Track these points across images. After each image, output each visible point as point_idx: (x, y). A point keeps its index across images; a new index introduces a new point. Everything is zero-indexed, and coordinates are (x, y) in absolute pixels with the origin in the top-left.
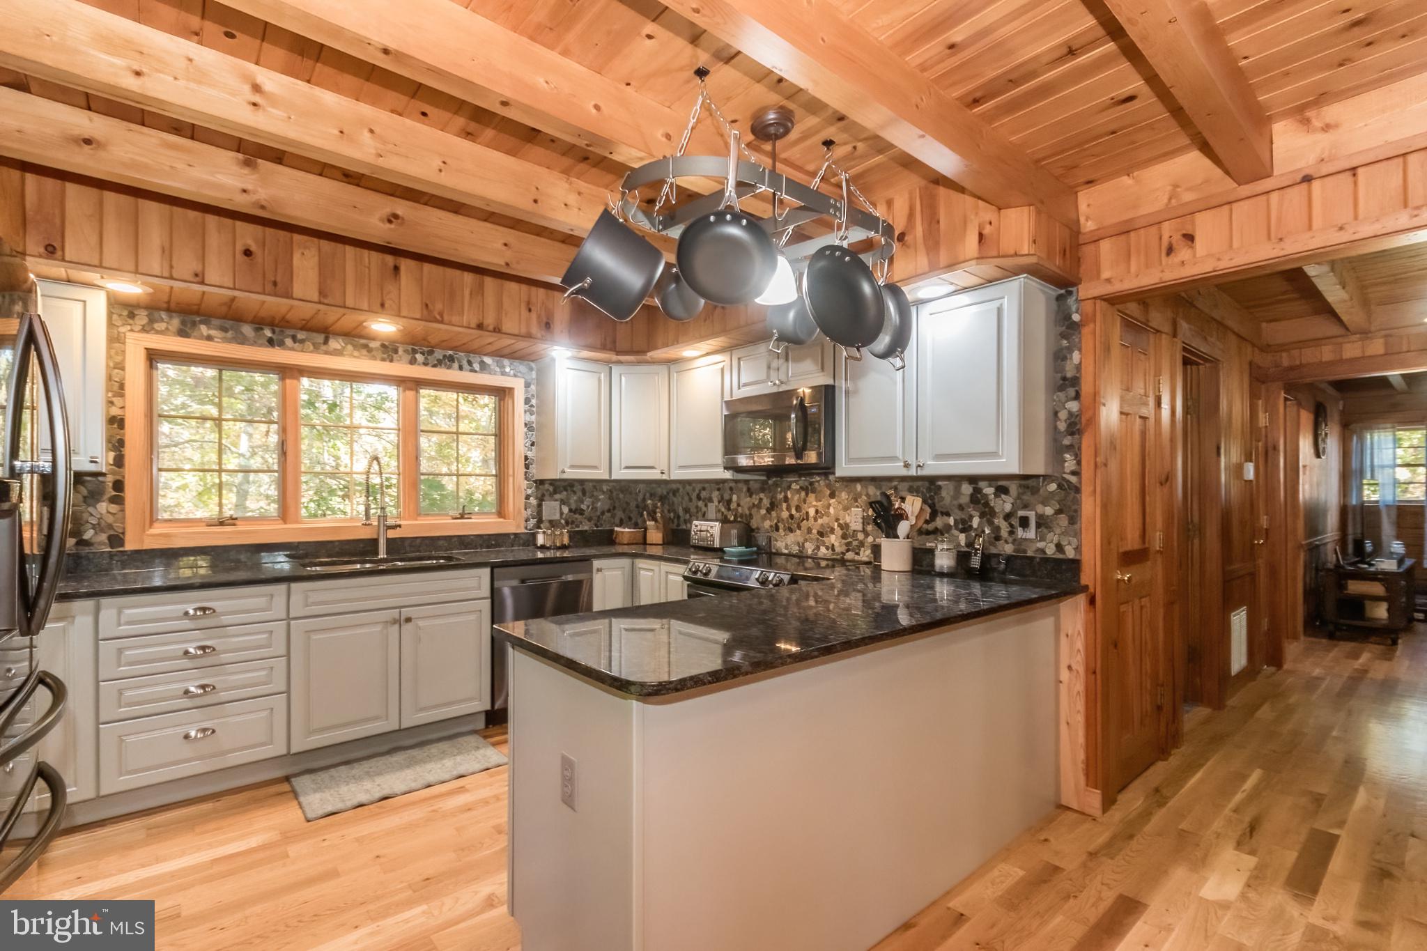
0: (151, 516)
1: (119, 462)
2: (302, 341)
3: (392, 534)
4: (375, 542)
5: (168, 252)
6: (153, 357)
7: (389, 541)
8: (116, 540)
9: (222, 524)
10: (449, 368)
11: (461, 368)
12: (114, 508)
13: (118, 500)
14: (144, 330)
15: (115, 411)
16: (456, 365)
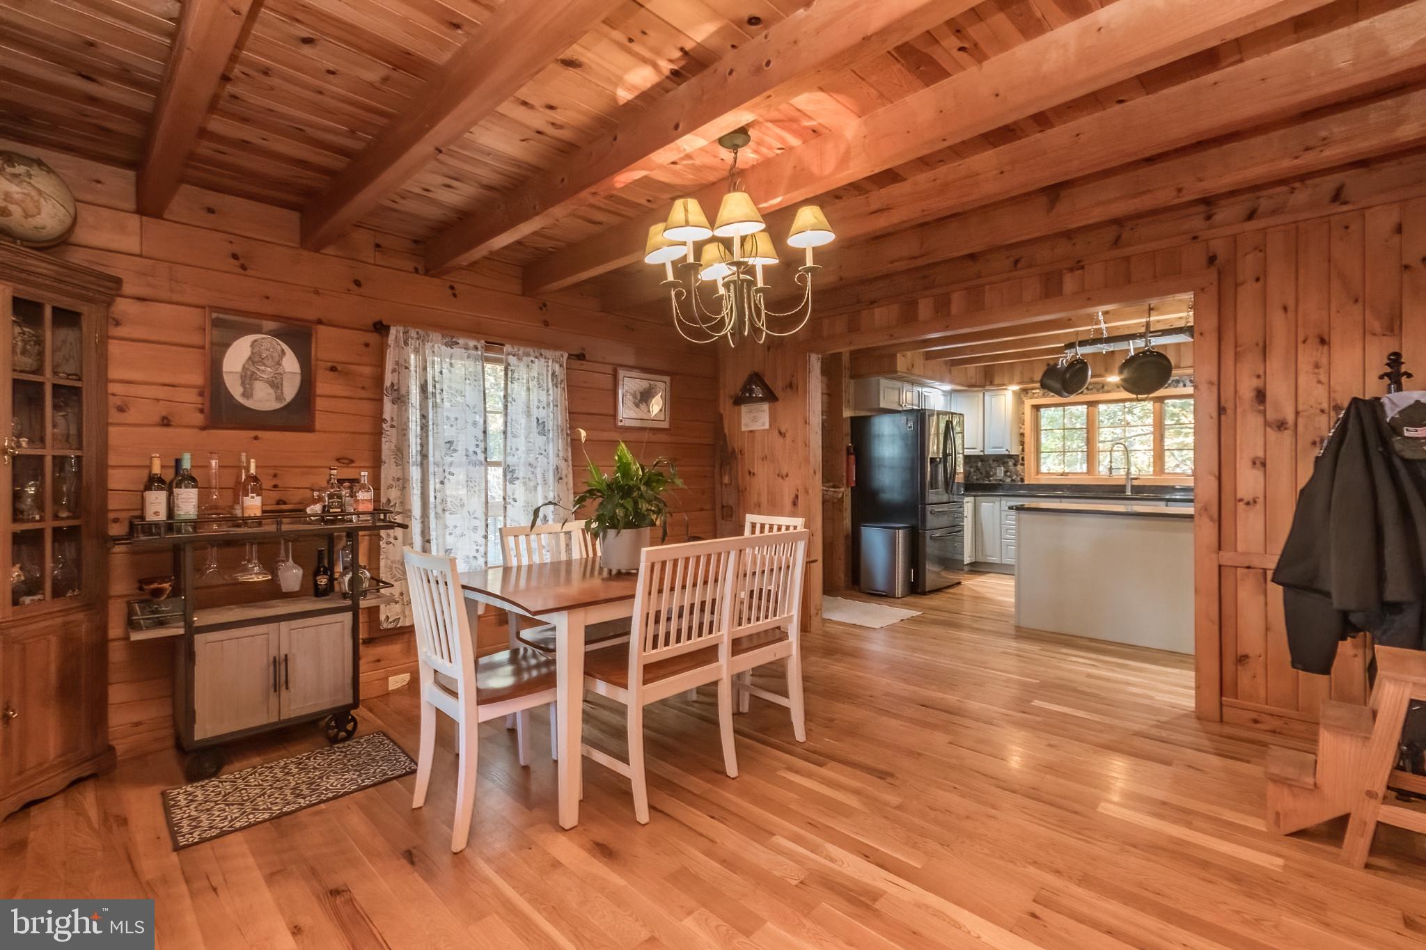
0: (1038, 472)
1: (1023, 450)
2: (1091, 389)
3: (1136, 483)
4: (1124, 486)
5: (1022, 373)
6: (1037, 408)
7: (1132, 486)
8: (1022, 480)
9: (1062, 475)
10: (1176, 387)
11: (1185, 386)
12: (1022, 467)
13: (1023, 465)
14: (1031, 398)
15: (1022, 431)
16: (1181, 384)
